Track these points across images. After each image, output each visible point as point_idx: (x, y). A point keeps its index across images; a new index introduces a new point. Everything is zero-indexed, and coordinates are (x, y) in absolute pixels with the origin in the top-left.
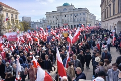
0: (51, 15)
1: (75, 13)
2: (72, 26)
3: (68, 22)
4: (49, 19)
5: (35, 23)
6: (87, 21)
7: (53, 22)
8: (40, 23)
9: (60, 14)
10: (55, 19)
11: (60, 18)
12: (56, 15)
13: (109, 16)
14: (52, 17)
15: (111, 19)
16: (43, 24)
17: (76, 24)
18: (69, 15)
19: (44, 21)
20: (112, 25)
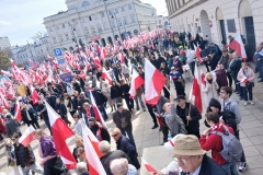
0: (56, 23)
1: (109, 8)
2: (110, 39)
3: (100, 30)
4: (54, 33)
5: (24, 49)
6: (140, 23)
7: (64, 37)
8: (36, 46)
9: (76, 16)
10: (68, 30)
11: (78, 27)
12: (67, 19)
13: (182, 4)
14: (61, 27)
15: (186, 10)
16: (44, 47)
17: (117, 33)
18: (99, 16)
19: (44, 40)
20: (190, 21)
